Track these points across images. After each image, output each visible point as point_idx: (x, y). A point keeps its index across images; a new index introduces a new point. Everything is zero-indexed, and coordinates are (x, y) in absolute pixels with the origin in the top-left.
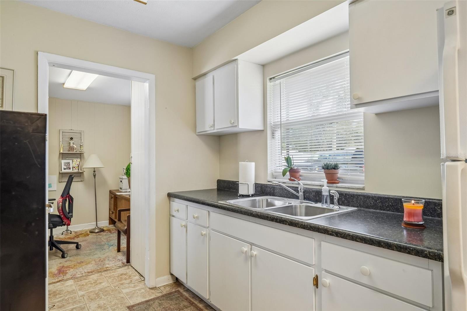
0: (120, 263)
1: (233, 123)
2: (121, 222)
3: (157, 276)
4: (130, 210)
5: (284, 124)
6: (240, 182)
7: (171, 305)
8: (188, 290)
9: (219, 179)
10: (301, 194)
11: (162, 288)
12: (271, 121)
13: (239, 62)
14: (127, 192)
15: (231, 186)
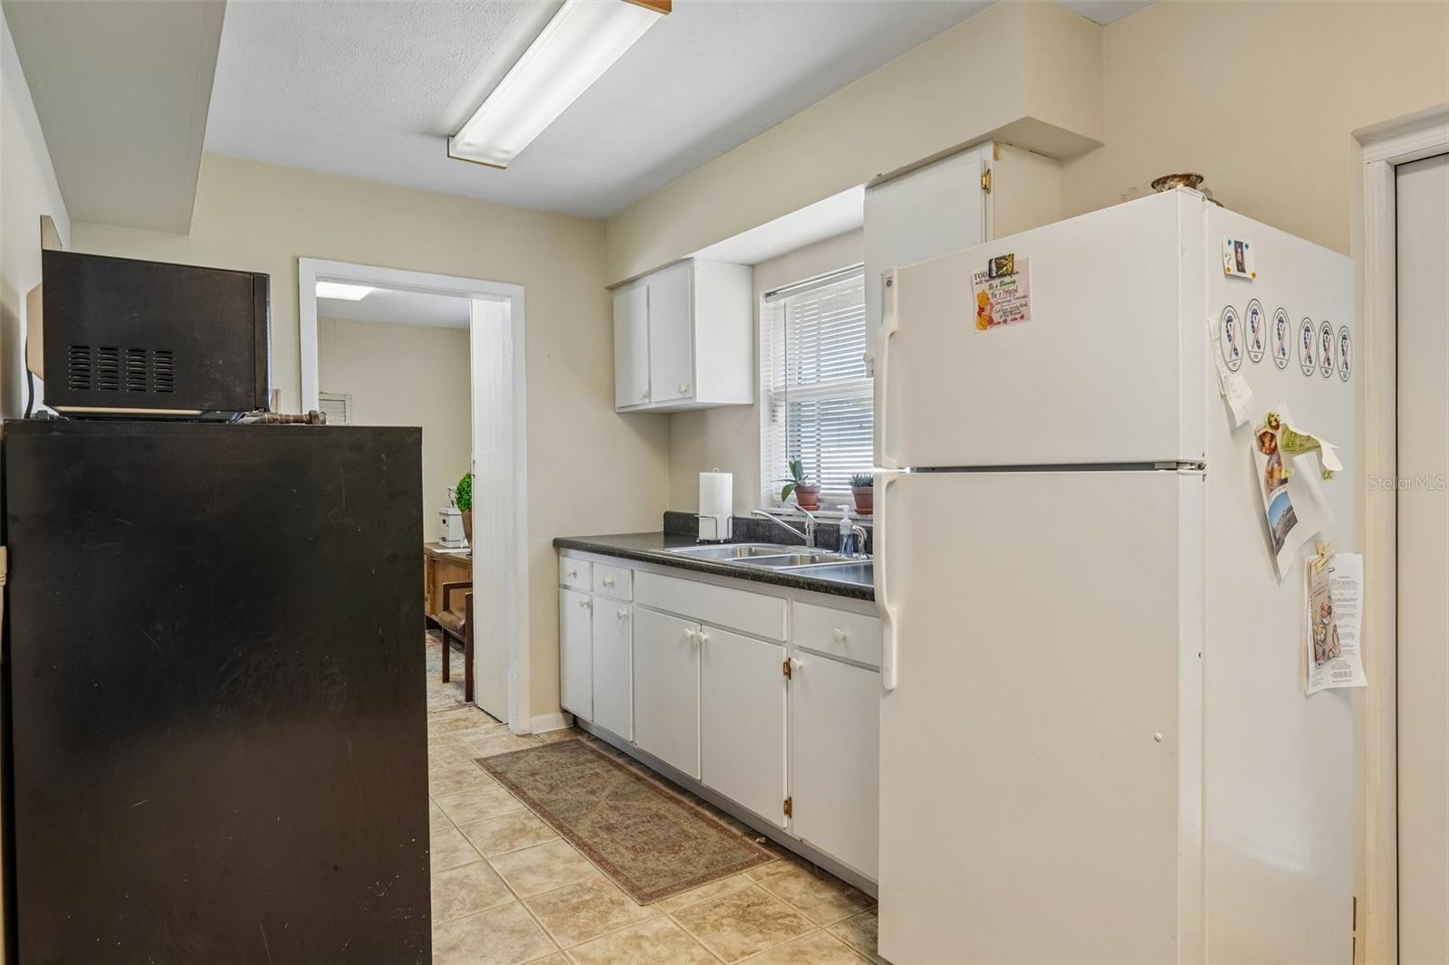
0: (452, 700)
1: (685, 391)
2: (451, 612)
3: (534, 712)
4: (472, 587)
5: (792, 392)
6: (701, 514)
7: (561, 759)
8: (596, 739)
9: (668, 510)
10: (809, 537)
11: (545, 736)
12: (770, 386)
13: (696, 264)
14: (459, 548)
15: (691, 525)
